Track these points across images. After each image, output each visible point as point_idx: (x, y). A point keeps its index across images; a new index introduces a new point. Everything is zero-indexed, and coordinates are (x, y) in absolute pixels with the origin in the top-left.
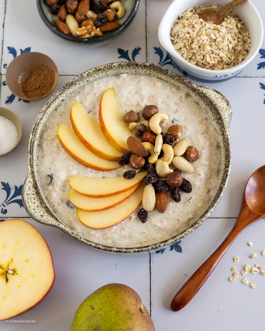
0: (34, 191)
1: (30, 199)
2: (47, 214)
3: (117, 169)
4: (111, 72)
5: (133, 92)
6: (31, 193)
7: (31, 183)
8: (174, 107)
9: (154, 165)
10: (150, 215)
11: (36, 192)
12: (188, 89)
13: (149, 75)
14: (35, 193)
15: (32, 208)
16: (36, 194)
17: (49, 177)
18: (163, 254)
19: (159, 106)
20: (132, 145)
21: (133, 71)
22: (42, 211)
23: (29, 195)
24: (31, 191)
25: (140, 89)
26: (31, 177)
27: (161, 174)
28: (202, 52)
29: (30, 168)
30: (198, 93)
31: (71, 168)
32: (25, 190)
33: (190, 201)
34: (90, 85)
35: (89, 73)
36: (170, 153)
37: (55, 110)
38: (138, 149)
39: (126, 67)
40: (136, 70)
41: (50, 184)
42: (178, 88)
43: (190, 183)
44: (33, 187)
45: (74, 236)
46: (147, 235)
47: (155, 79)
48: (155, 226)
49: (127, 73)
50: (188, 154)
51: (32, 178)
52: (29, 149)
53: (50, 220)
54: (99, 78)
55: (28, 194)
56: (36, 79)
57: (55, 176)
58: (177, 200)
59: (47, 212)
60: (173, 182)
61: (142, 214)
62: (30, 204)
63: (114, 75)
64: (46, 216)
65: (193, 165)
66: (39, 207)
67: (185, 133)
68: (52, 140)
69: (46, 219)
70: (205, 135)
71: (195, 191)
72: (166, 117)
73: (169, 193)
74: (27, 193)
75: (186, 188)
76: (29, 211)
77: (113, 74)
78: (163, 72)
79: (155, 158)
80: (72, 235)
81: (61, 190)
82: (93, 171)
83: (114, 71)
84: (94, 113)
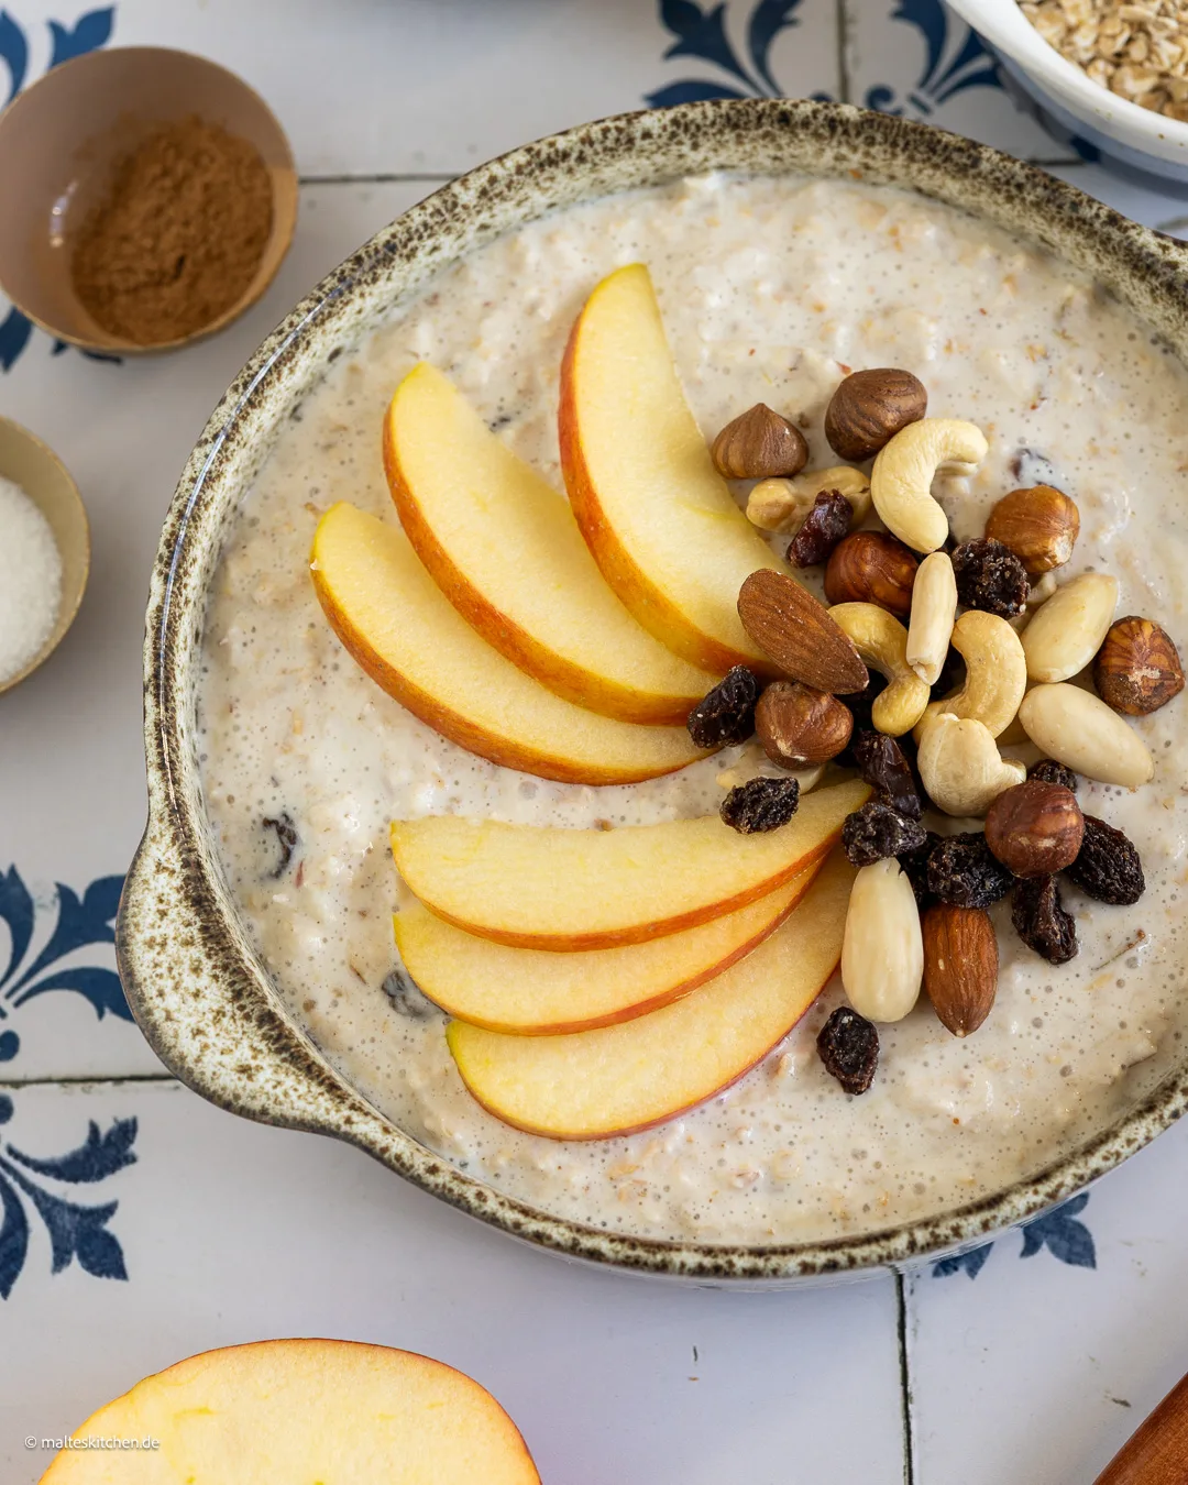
0: (189, 925)
1: (170, 969)
2: (276, 1059)
3: (685, 773)
4: (625, 167)
5: (766, 289)
6: (172, 935)
7: (173, 872)
8: (1023, 376)
9: (909, 742)
10: (894, 1045)
11: (204, 929)
12: (1108, 262)
13: (861, 175)
14: (195, 932)
15: (183, 1026)
16: (204, 939)
17: (273, 832)
18: (978, 1277)
19: (931, 368)
20: (772, 624)
21: (764, 154)
22: (246, 1042)
23: (163, 945)
24: (173, 921)
25: (810, 267)
26: (168, 839)
27: (955, 795)
29: (162, 786)
30: (1170, 287)
31: (401, 776)
32: (135, 920)
33: (1131, 953)
34: (498, 248)
35: (493, 180)
36: (1001, 665)
37: (287, 413)
38: (810, 650)
39: (721, 132)
40: (780, 148)
41: (277, 875)
42: (1043, 253)
43: (1131, 848)
44: (187, 898)
45: (444, 1186)
46: (878, 1165)
47: (898, 202)
48: (924, 1112)
49: (721, 167)
50: (1114, 670)
51: (174, 844)
52: (149, 670)
53: (294, 1095)
54: (552, 205)
55: (159, 940)
56: (159, 211)
57: (309, 822)
58: (1056, 950)
59: (273, 1047)
60: (1024, 841)
61: (841, 1043)
62: (172, 1001)
63: (644, 182)
64: (268, 1073)
65: (1149, 730)
66: (224, 1015)
67: (1093, 537)
68: (283, 603)
69: (272, 1091)
71: (1166, 892)
72: (973, 441)
73: (1003, 912)
74: (148, 934)
75: (1108, 875)
76: (170, 1041)
77: (636, 179)
78: (948, 159)
79: (914, 696)
80: (431, 1179)
81: (346, 910)
82: (535, 787)
83: (644, 162)
84: (533, 430)
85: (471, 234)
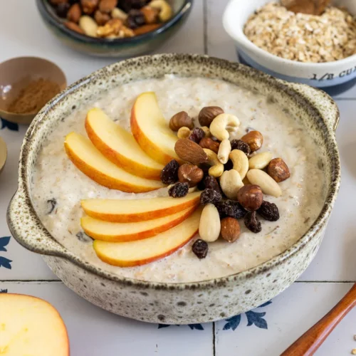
0: (26, 209)
1: (21, 218)
2: (47, 237)
3: (159, 189)
4: (150, 70)
5: (184, 96)
6: (22, 211)
7: (23, 198)
8: (250, 114)
9: (218, 179)
10: (212, 249)
11: (30, 210)
12: (271, 89)
13: (208, 76)
15: (23, 230)
16: (30, 212)
17: (50, 203)
21: (185, 68)
22: (39, 234)
23: (19, 213)
24: (22, 208)
25: (196, 92)
26: (22, 191)
27: (230, 189)
28: (293, 48)
31: (85, 190)
32: (12, 208)
33: (275, 231)
35: (116, 66)
37: (61, 119)
39: (174, 60)
40: (189, 66)
41: (50, 213)
42: (255, 92)
43: (276, 206)
44: (26, 203)
48: (220, 263)
49: (174, 73)
51: (24, 193)
52: (21, 158)
53: (51, 245)
54: (131, 79)
56: (31, 96)
57: (60, 199)
58: (255, 229)
59: (46, 235)
60: (247, 194)
61: (199, 246)
62: (20, 225)
63: (155, 76)
64: (45, 240)
65: (281, 186)
66: (34, 228)
67: (267, 145)
68: (57, 154)
69: (45, 244)
70: (299, 148)
71: (285, 219)
72: (237, 121)
73: (242, 222)
74: (15, 210)
76: (19, 234)
77: (152, 75)
78: (231, 67)
79: (219, 168)
80: (87, 265)
81: (68, 219)
82: (120, 193)
83: (154, 68)
84: (124, 121)
85: (110, 83)
